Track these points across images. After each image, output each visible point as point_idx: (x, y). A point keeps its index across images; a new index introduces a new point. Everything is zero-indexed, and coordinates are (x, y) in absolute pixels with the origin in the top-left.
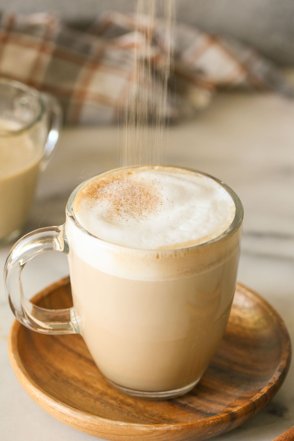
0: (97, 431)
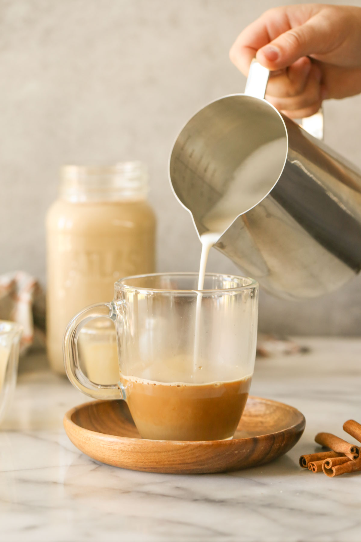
0: (140, 452)
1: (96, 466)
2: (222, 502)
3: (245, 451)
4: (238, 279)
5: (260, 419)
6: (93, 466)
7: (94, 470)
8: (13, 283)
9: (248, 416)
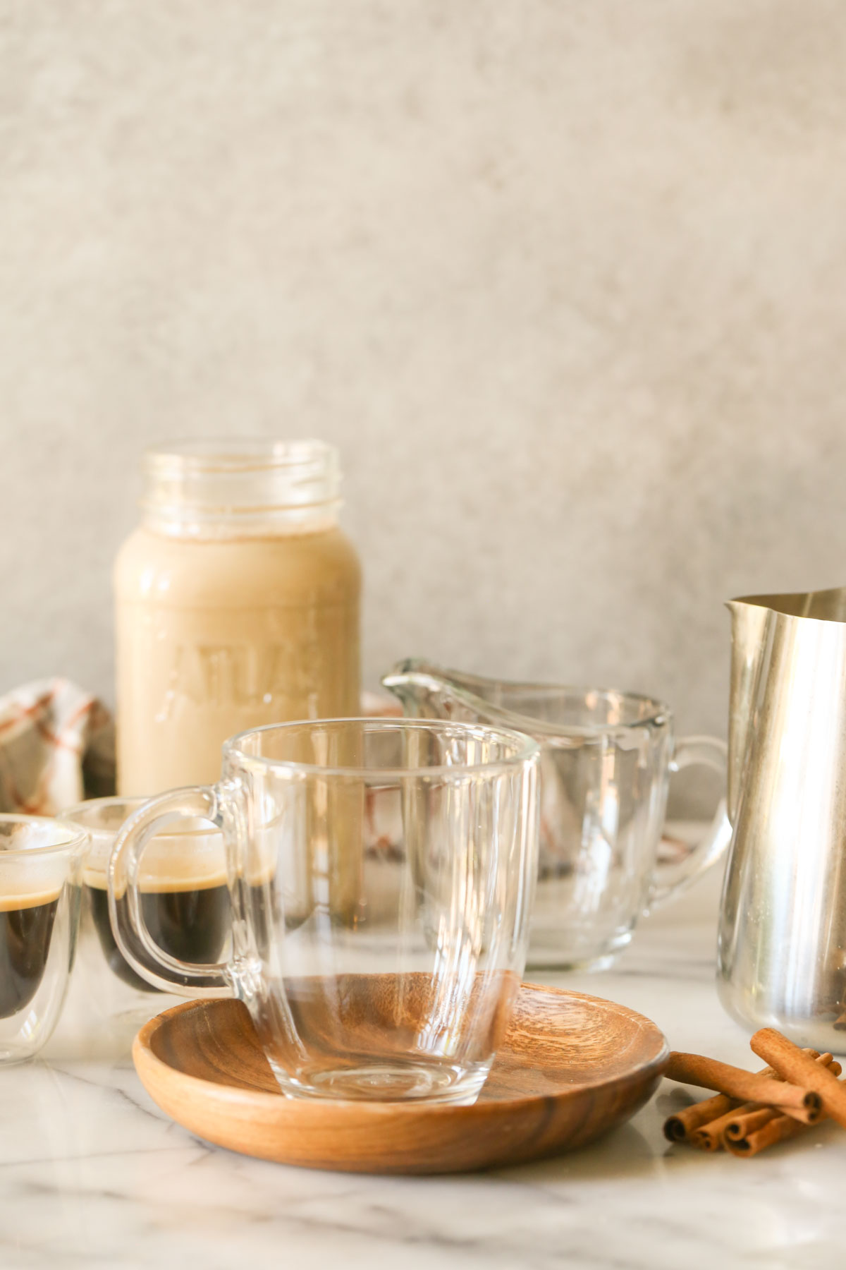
1: (203, 1152)
3: (528, 1125)
4: (498, 733)
6: (197, 1153)
7: (197, 1163)
8: (45, 702)
9: (546, 1034)
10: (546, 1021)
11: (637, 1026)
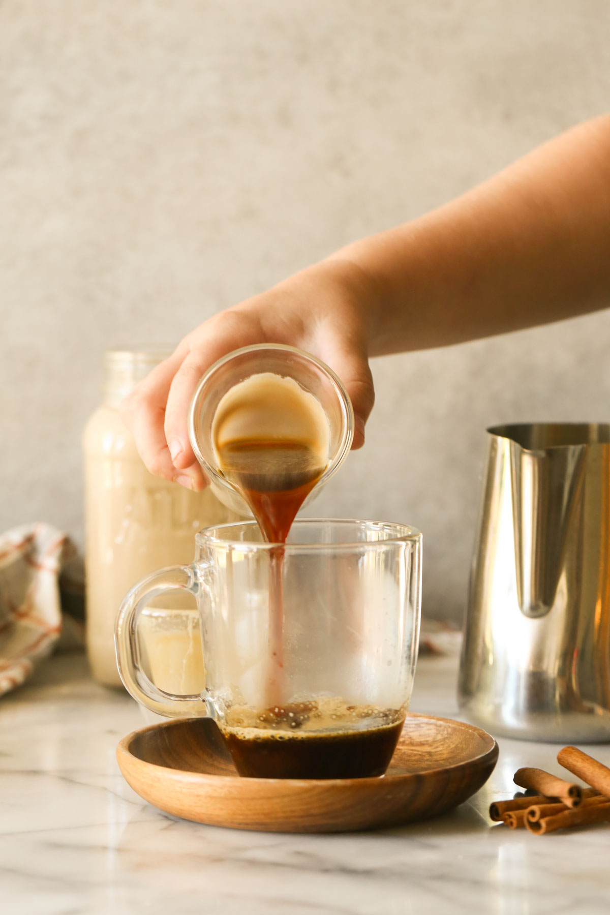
0: (239, 799)
1: (170, 823)
2: (368, 873)
3: (404, 794)
4: (390, 527)
5: (427, 749)
6: (166, 823)
7: (166, 829)
8: (30, 540)
9: (408, 745)
10: (407, 736)
11: (474, 734)
